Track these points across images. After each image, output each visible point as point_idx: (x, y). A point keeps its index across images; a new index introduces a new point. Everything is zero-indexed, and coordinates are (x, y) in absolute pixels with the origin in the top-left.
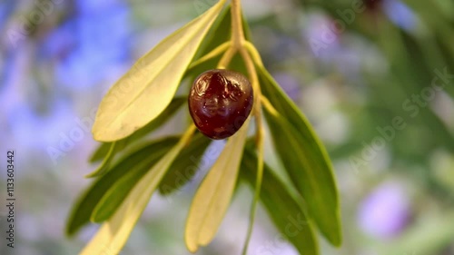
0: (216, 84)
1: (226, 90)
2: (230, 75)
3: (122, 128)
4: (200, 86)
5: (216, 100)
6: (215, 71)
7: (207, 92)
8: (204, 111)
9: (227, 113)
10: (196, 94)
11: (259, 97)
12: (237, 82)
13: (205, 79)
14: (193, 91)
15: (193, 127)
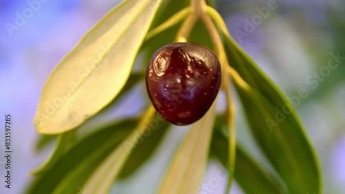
0: (177, 61)
1: (189, 69)
2: (193, 50)
3: (71, 117)
4: (159, 65)
5: (179, 81)
6: (175, 46)
7: (167, 72)
8: (165, 94)
9: (192, 95)
10: (154, 74)
11: (228, 71)
12: (201, 58)
13: (164, 56)
14: (151, 71)
15: (152, 110)
